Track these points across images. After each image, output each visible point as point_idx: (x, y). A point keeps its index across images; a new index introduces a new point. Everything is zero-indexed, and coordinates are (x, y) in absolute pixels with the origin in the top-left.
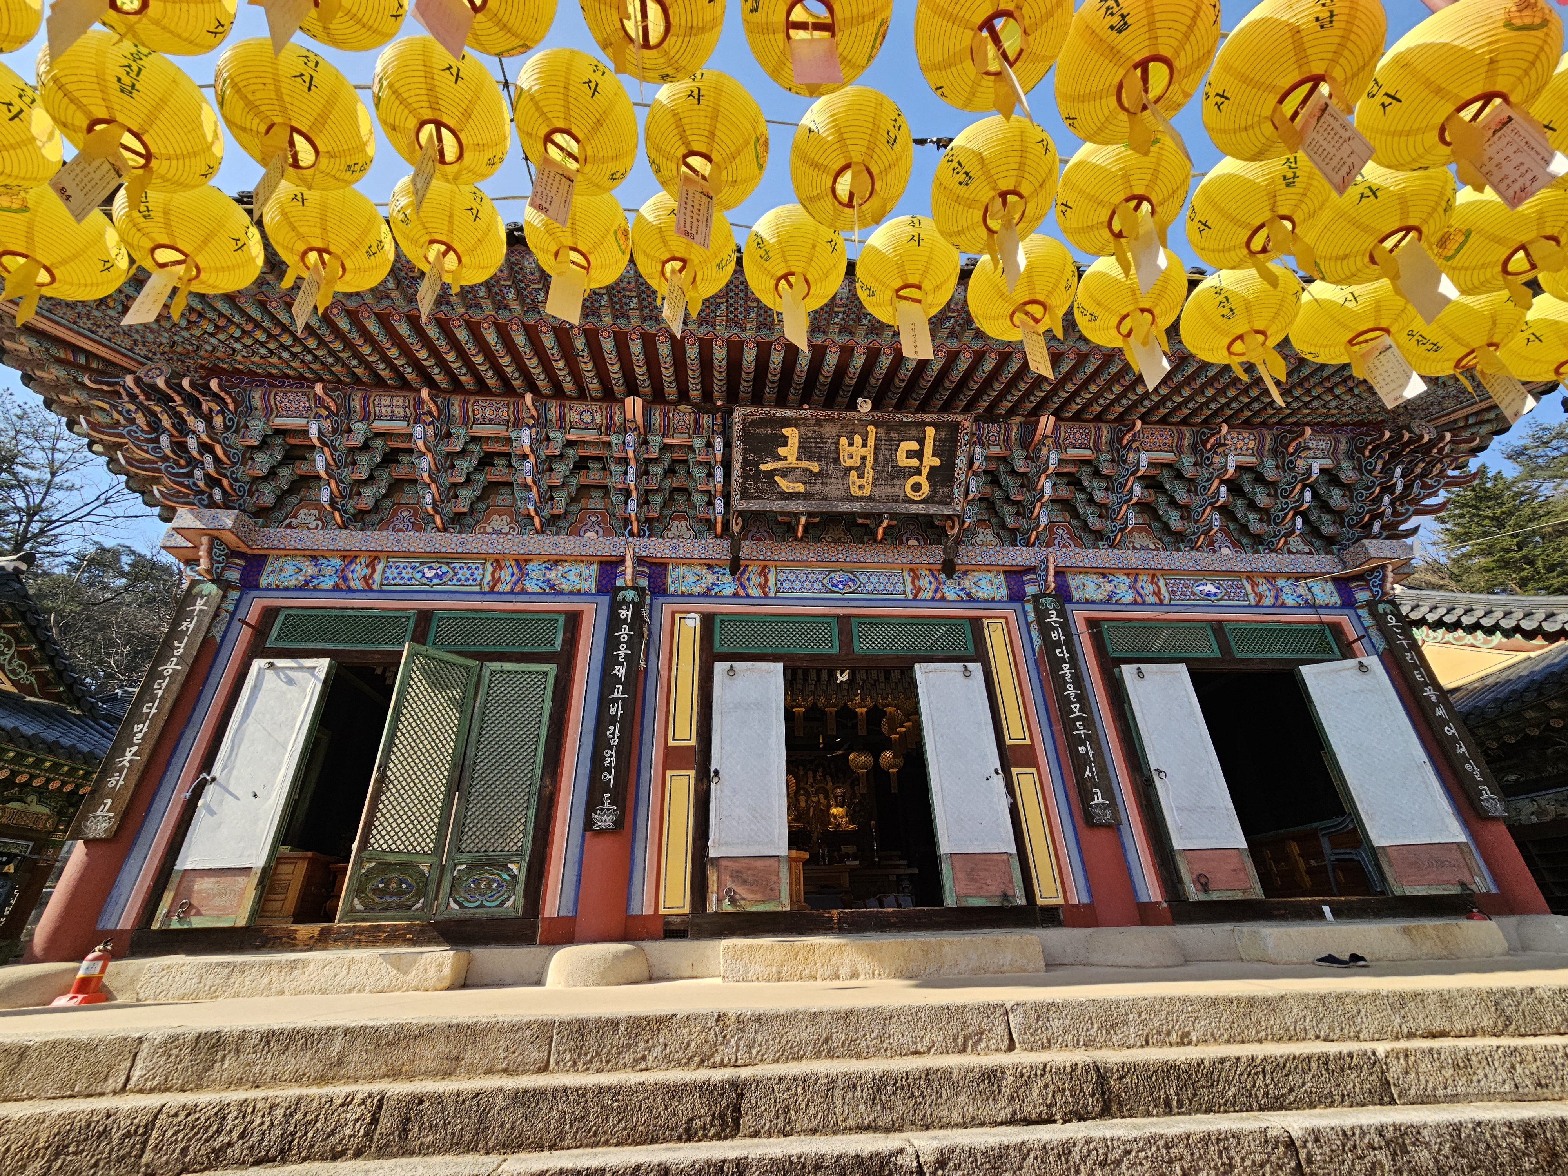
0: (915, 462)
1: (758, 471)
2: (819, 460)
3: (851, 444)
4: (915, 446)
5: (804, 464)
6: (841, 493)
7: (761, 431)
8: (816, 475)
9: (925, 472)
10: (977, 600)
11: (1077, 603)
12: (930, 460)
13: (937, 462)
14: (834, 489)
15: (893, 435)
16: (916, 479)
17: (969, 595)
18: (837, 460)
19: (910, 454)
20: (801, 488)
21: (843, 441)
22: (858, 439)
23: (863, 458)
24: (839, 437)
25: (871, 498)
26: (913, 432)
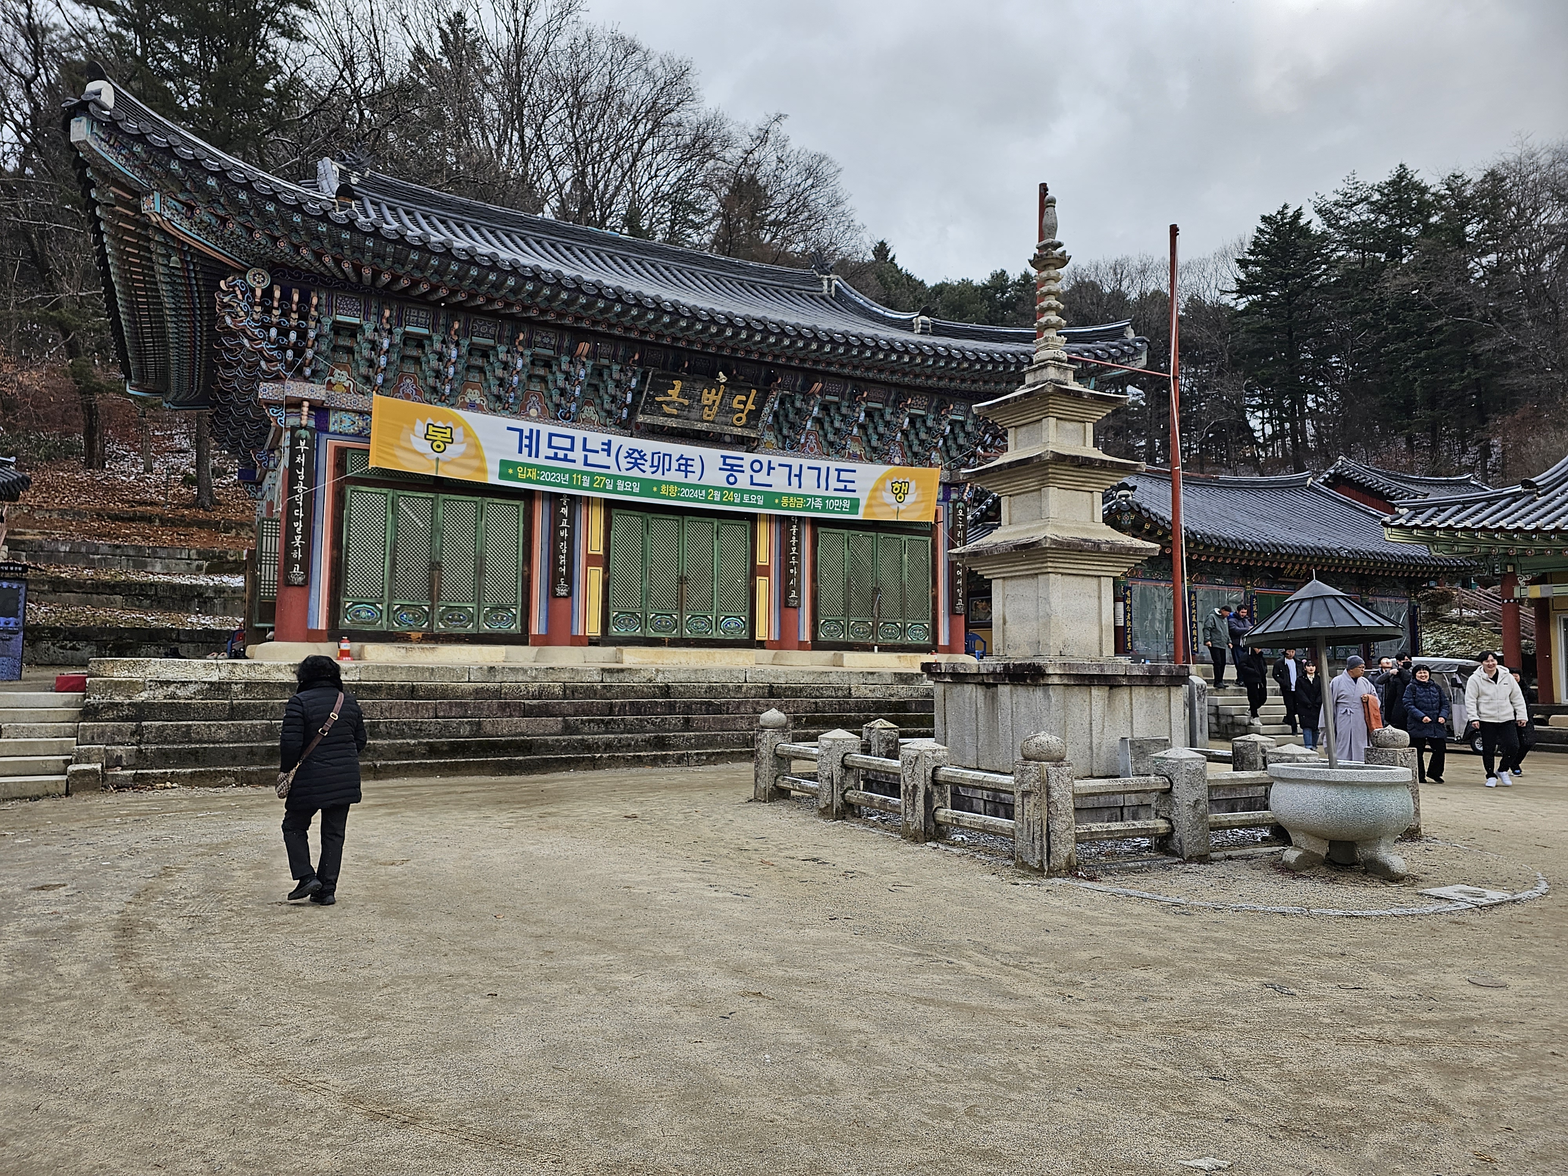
0: (742, 406)
2: (690, 399)
3: (709, 394)
4: (744, 398)
5: (681, 400)
6: (698, 417)
7: (662, 381)
8: (686, 406)
9: (746, 412)
12: (750, 406)
13: (753, 408)
14: (694, 414)
15: (734, 392)
16: (740, 415)
18: (700, 401)
19: (740, 402)
20: (675, 412)
21: (706, 391)
22: (714, 391)
23: (714, 401)
24: (704, 389)
25: (713, 422)
26: (745, 391)
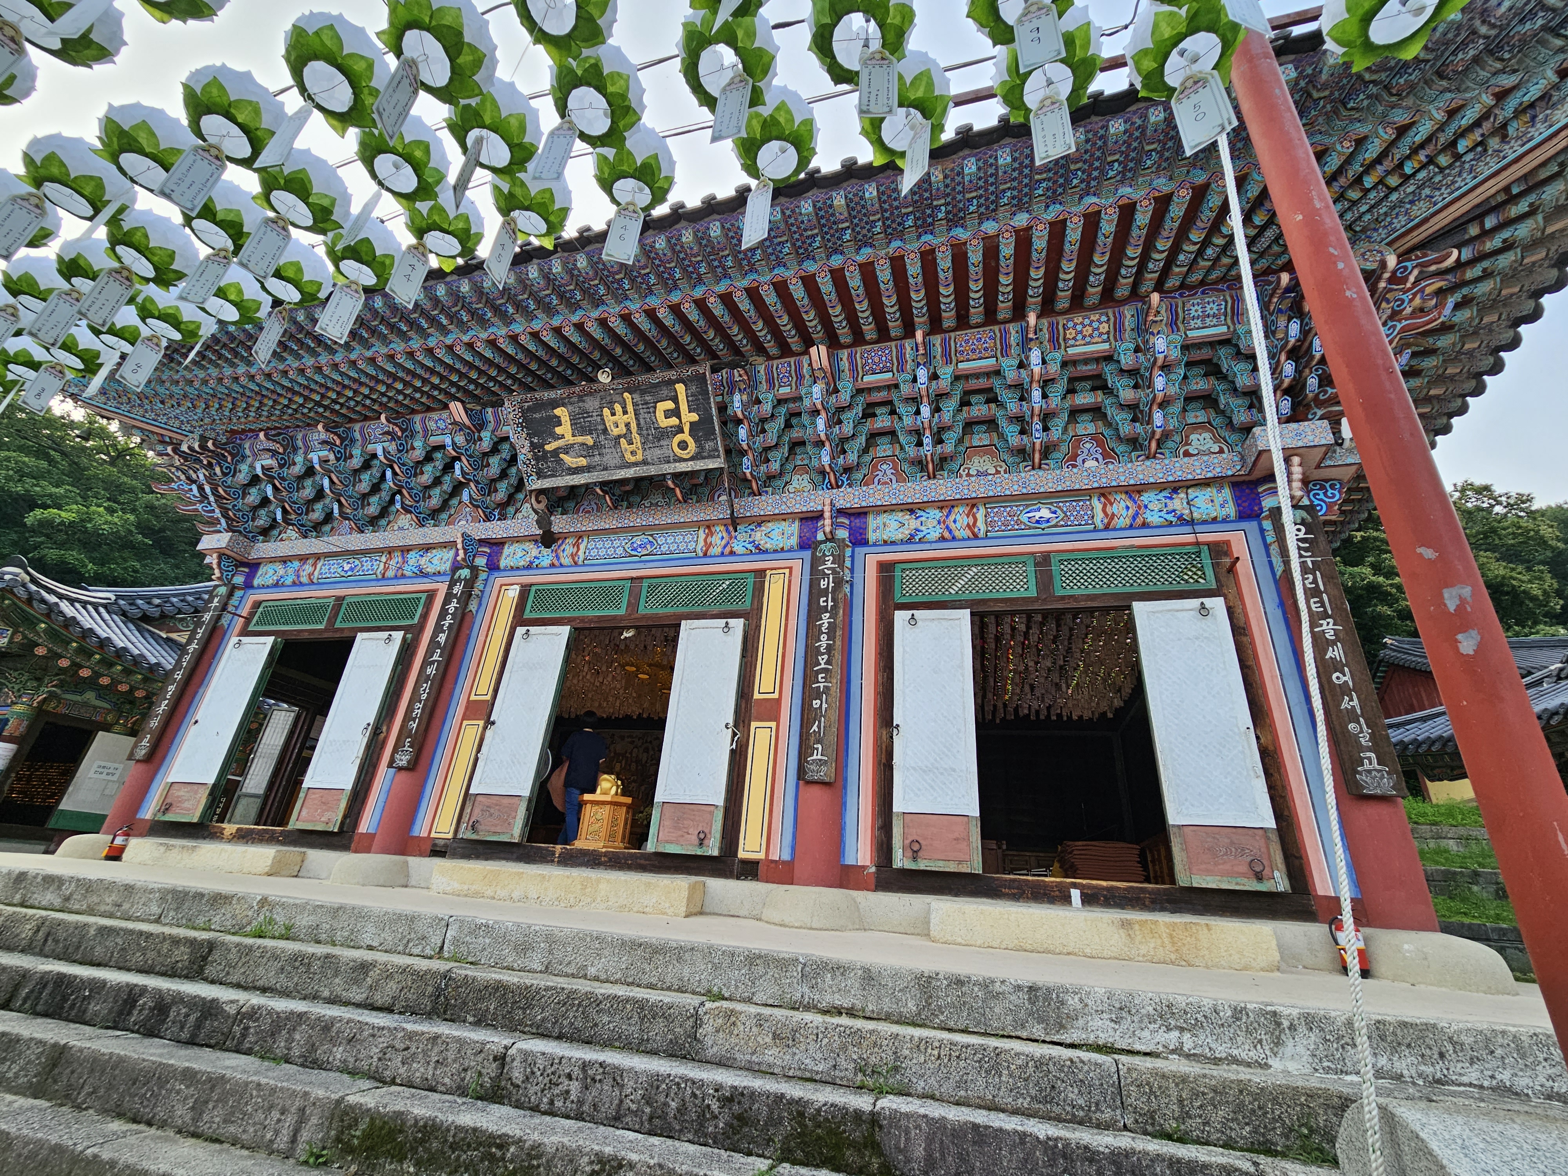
0: (674, 421)
1: (546, 452)
2: (591, 433)
3: (613, 414)
4: (670, 405)
5: (580, 439)
6: (617, 461)
7: (537, 416)
8: (592, 447)
9: (687, 429)
10: (766, 552)
11: (875, 545)
13: (694, 417)
14: (611, 458)
15: (648, 398)
16: (679, 437)
17: (757, 547)
18: (605, 431)
19: (668, 414)
20: (583, 462)
21: (606, 411)
22: (618, 407)
23: (627, 425)
24: (602, 408)
25: (645, 462)
26: (665, 392)
